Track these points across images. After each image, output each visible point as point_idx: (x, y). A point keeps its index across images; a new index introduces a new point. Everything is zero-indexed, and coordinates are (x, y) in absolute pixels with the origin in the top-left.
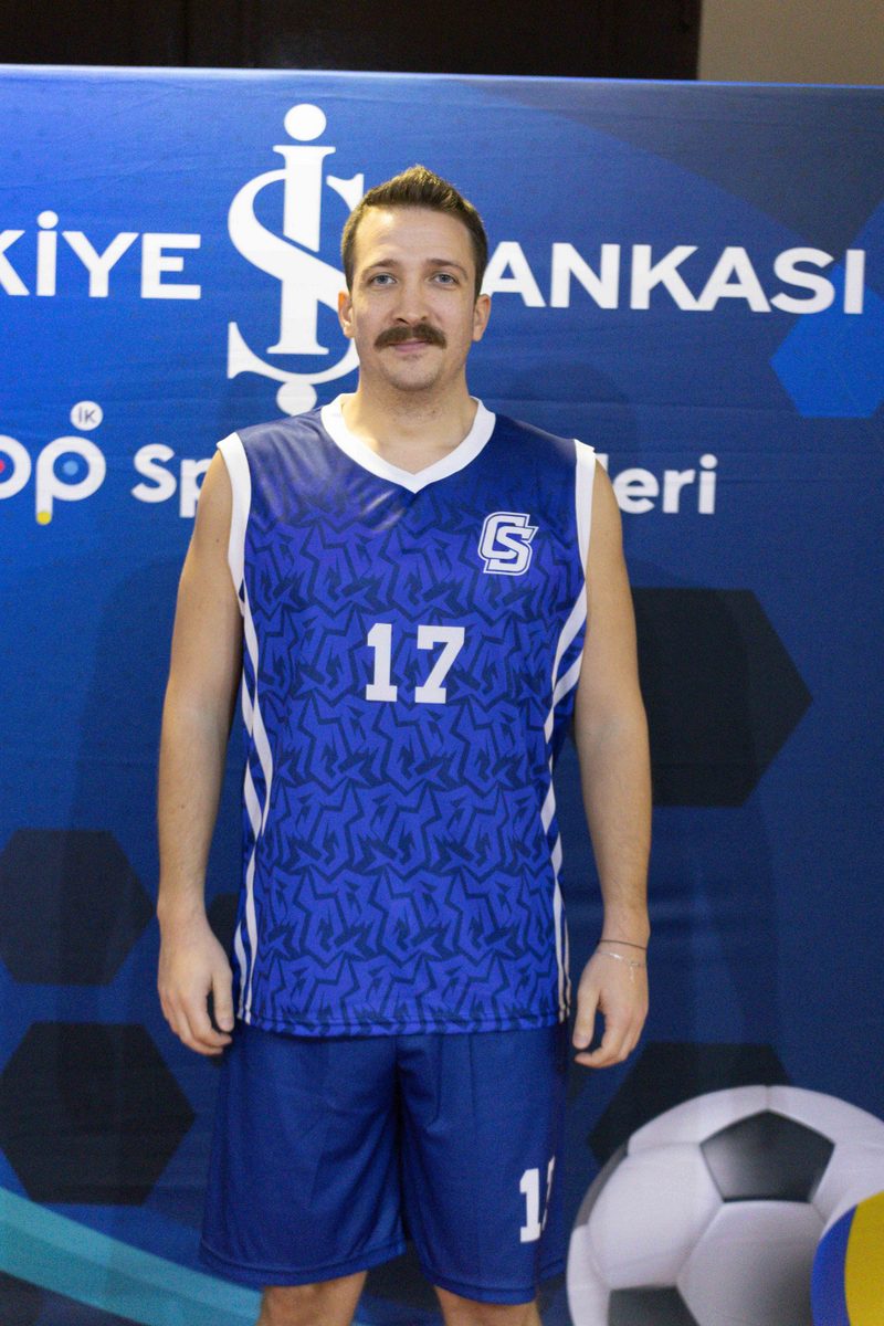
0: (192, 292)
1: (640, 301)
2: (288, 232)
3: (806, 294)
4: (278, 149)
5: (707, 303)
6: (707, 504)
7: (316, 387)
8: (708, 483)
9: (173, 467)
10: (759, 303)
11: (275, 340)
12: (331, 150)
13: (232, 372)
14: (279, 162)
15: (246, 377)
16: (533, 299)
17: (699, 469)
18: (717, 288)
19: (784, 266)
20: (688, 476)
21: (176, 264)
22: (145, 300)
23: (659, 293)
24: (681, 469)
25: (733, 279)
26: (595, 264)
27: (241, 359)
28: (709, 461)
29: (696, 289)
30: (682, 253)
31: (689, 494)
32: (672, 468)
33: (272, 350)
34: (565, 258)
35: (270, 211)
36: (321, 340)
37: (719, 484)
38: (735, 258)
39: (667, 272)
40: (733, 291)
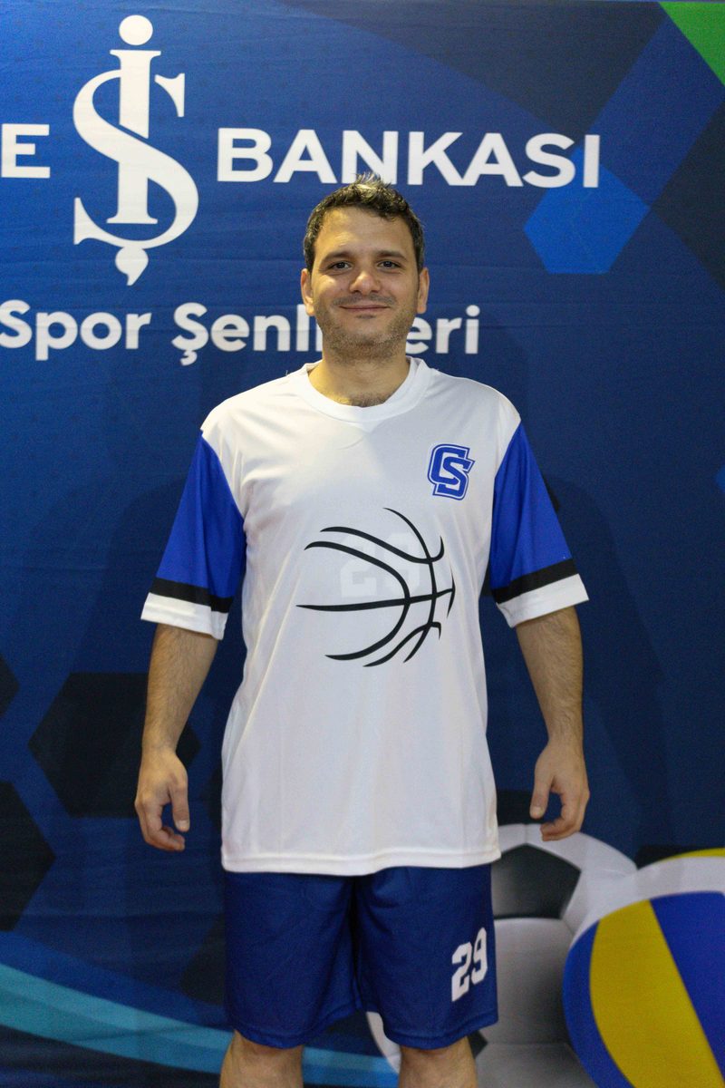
0: (43, 172)
1: (415, 178)
2: (123, 122)
3: (552, 171)
4: (113, 52)
5: (470, 179)
6: (472, 346)
7: (148, 251)
8: (473, 328)
9: (30, 319)
10: (513, 180)
11: (114, 212)
12: (158, 53)
13: (78, 239)
14: (116, 64)
15: (90, 243)
16: (327, 177)
17: (465, 317)
18: (478, 167)
19: (534, 149)
20: (456, 323)
21: (29, 149)
22: (4, 178)
23: (431, 171)
24: (450, 318)
25: (492, 159)
26: (378, 148)
27: (85, 228)
28: (473, 310)
29: (462, 169)
30: (449, 138)
31: (457, 337)
32: (443, 317)
33: (110, 221)
34: (353, 143)
35: (108, 103)
36: (151, 212)
37: (481, 328)
38: (493, 142)
39: (438, 155)
40: (492, 170)
